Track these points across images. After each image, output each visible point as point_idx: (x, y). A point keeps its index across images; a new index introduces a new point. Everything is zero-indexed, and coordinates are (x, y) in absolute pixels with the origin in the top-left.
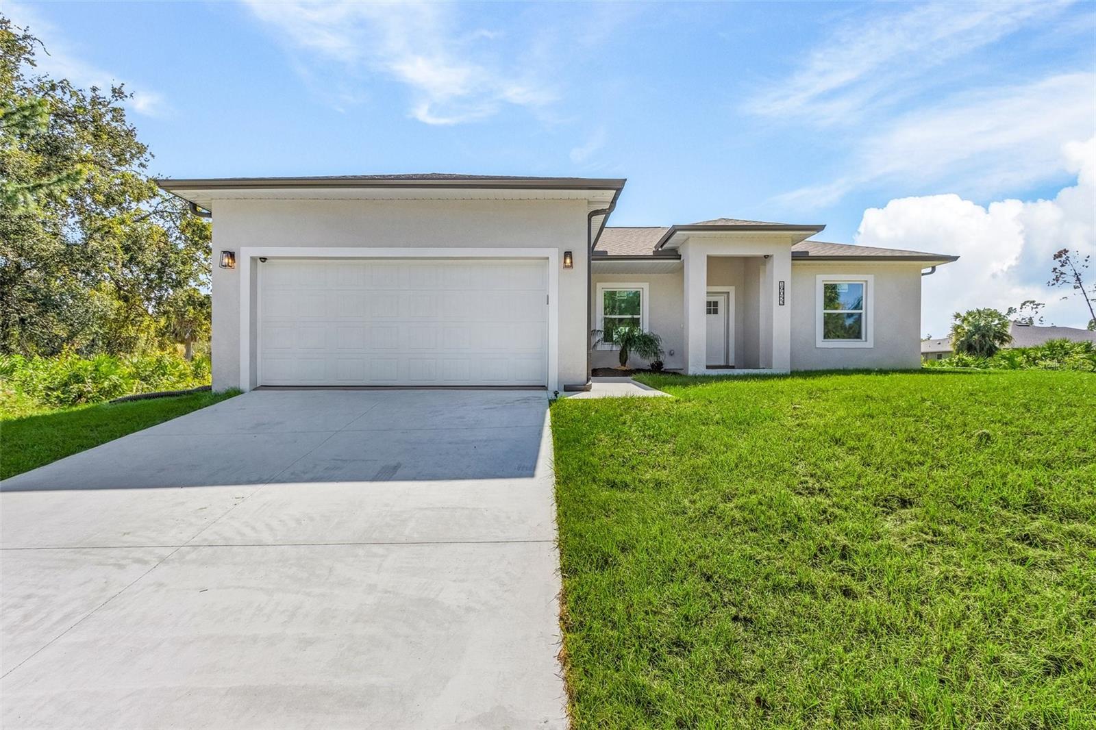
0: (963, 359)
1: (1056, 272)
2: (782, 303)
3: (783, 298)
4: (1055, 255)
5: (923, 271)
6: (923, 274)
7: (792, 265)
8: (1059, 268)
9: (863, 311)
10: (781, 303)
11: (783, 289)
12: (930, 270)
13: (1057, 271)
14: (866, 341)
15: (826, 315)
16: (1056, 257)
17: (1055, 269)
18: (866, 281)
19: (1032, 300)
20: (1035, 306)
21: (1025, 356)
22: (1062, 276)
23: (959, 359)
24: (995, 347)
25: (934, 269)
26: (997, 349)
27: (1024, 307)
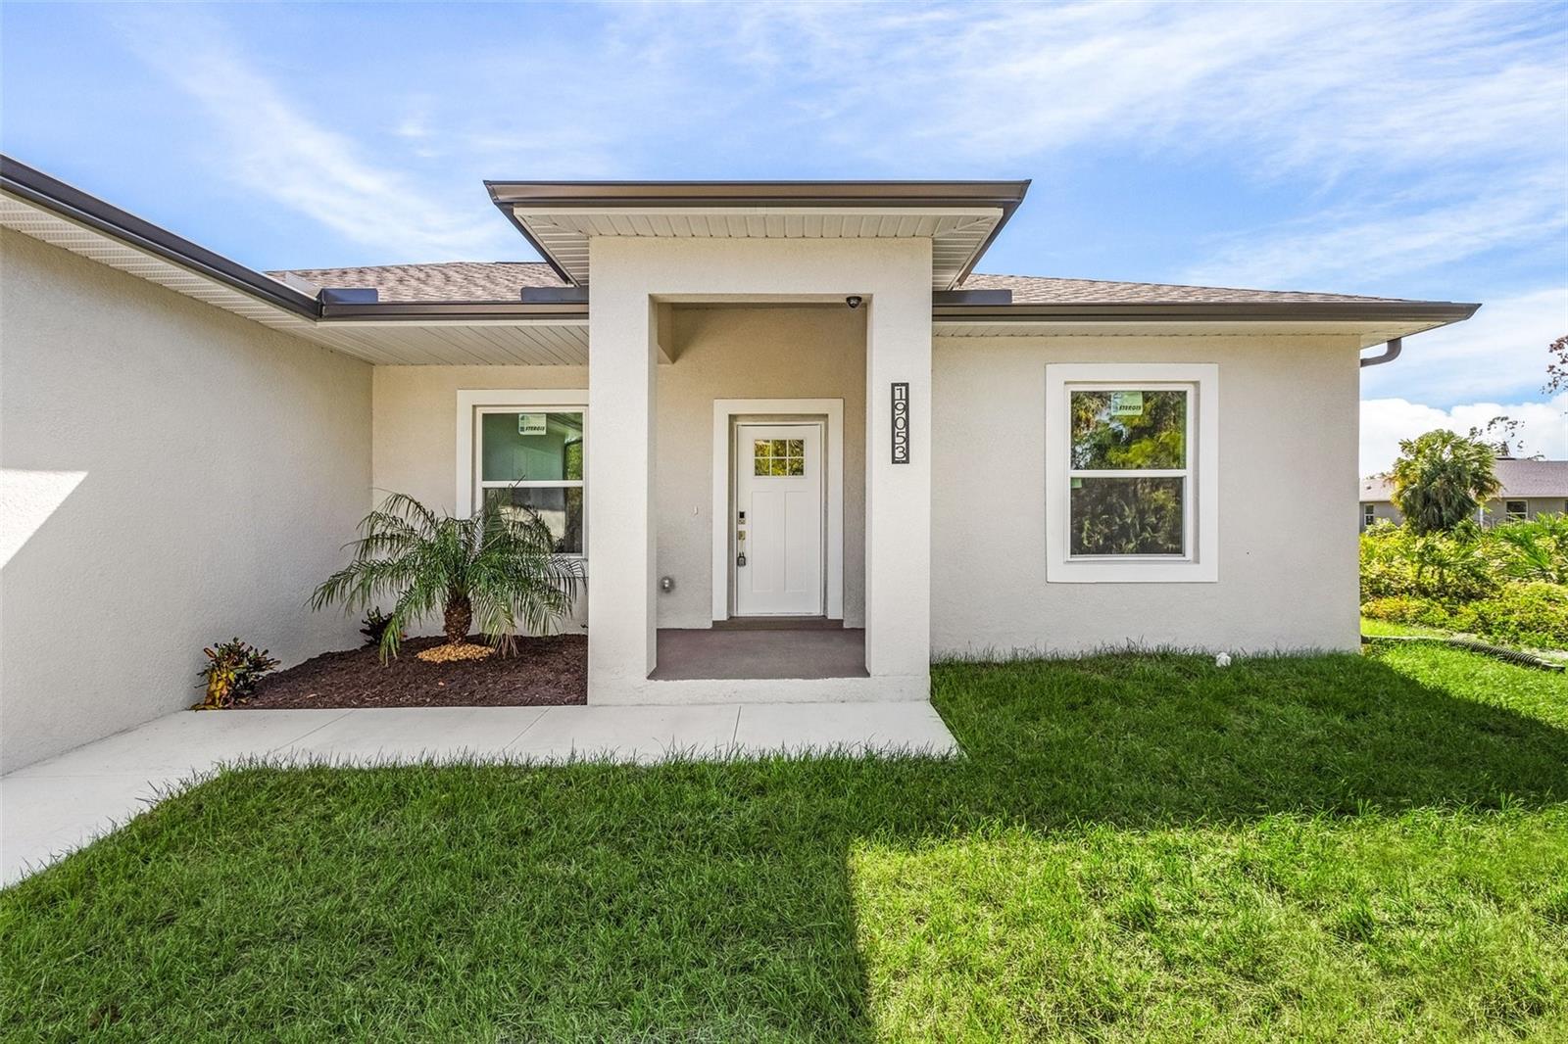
0: (1433, 548)
1: (1554, 373)
2: (901, 456)
3: (907, 440)
4: (1552, 345)
5: (1366, 353)
6: (1364, 363)
7: (936, 335)
8: (1558, 366)
9: (1187, 473)
10: (899, 455)
11: (906, 409)
12: (1382, 349)
13: (1555, 370)
14: (1197, 561)
15: (1079, 485)
16: (1553, 348)
17: (1552, 367)
18: (1196, 384)
19: (1505, 416)
20: (1511, 425)
21: (1555, 536)
22: (1563, 378)
23: (1425, 547)
24: (1470, 501)
25: (1394, 346)
26: (1472, 504)
27: (1493, 426)
